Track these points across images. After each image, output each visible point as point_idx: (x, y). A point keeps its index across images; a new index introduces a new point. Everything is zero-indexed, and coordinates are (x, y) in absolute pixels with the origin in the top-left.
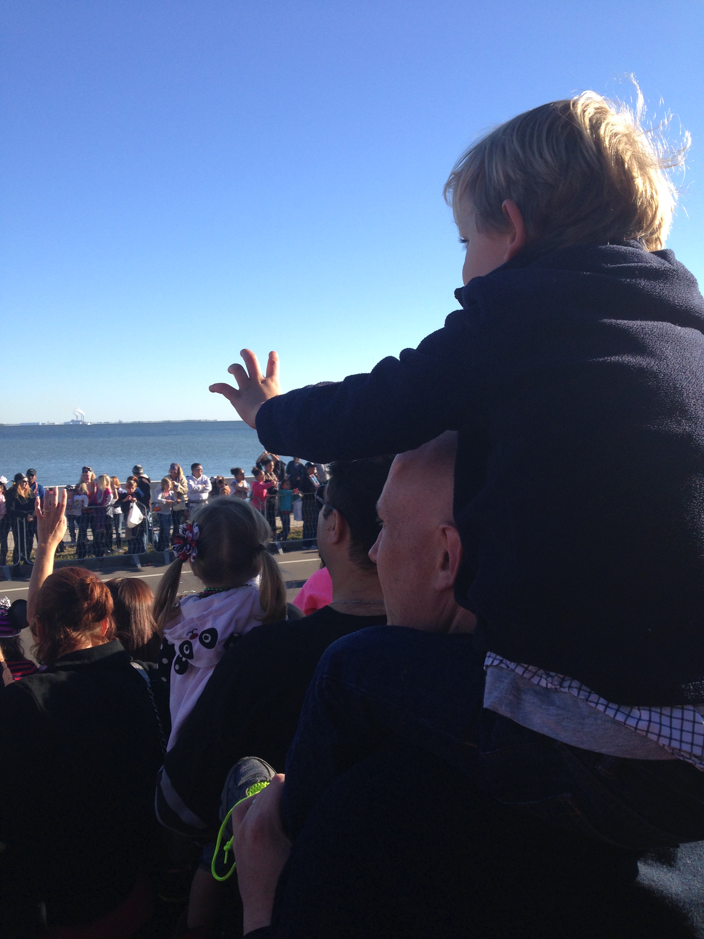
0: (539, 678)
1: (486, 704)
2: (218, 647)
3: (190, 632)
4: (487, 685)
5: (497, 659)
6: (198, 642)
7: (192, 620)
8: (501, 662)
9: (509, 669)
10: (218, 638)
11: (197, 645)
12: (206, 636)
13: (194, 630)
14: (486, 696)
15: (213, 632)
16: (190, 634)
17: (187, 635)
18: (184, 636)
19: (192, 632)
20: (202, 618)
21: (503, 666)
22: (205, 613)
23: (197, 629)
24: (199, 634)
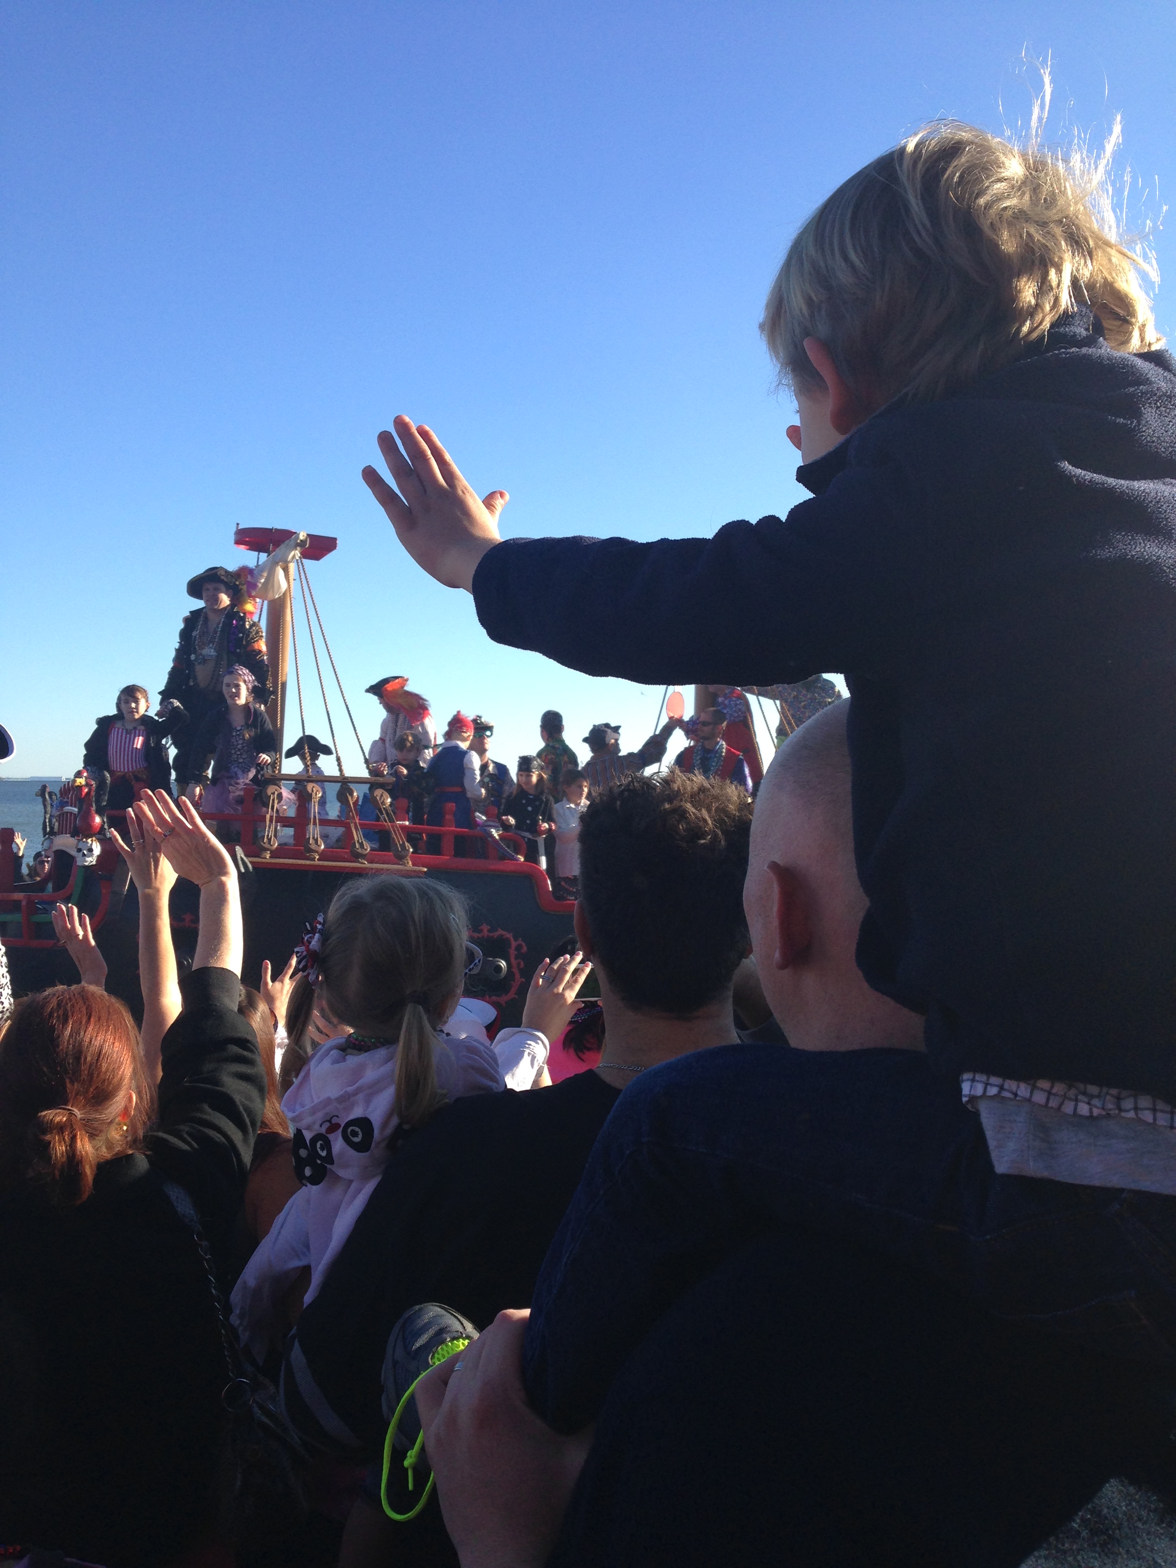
0: (1073, 1103)
1: (1001, 1168)
2: (377, 1149)
3: (326, 1121)
4: (989, 1134)
5: (991, 1085)
6: (340, 1139)
7: (328, 1101)
8: (1001, 1088)
9: (1018, 1098)
10: (375, 1136)
11: (338, 1144)
12: (352, 1131)
13: (334, 1116)
14: (994, 1155)
15: (364, 1123)
16: (327, 1125)
17: (321, 1126)
18: (317, 1127)
19: (330, 1121)
20: (345, 1099)
21: (1006, 1094)
22: (350, 1089)
23: (337, 1116)
24: (343, 1126)
